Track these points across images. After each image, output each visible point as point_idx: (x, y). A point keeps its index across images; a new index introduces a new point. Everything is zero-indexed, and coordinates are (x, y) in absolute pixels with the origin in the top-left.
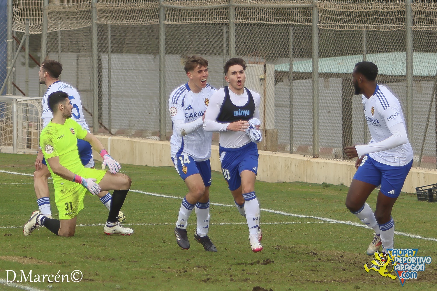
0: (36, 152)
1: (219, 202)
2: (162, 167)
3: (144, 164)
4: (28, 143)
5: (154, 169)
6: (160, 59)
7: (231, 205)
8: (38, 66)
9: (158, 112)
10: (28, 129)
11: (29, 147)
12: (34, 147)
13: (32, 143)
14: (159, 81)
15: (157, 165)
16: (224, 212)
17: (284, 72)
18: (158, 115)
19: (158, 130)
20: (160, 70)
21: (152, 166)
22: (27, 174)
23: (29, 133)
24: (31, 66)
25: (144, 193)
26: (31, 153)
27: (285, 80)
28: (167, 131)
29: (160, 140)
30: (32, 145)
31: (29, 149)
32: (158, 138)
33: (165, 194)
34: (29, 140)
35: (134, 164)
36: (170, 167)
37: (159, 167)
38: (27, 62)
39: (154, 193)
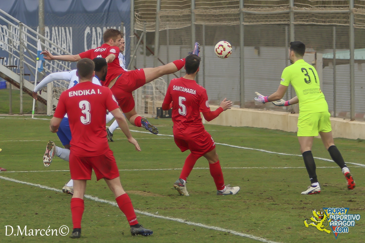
0: (151, 116)
1: (283, 152)
2: (242, 127)
3: (229, 125)
4: (145, 110)
5: (236, 128)
6: (240, 49)
7: (292, 155)
8: (152, 54)
9: (239, 88)
10: (146, 100)
11: (146, 113)
12: (150, 113)
13: (148, 109)
14: (239, 65)
15: (238, 125)
16: (287, 159)
17: (329, 59)
18: (239, 90)
19: (239, 100)
20: (240, 58)
21: (235, 126)
22: (145, 132)
23: (146, 103)
24: (148, 54)
25: (229, 145)
26: (148, 117)
27: (330, 64)
28: (246, 101)
29: (241, 108)
30: (148, 111)
31: (146, 114)
32: (238, 106)
33: (244, 146)
34: (146, 108)
35: (222, 125)
36: (248, 127)
37: (240, 127)
38: (145, 51)
39: (236, 145)
